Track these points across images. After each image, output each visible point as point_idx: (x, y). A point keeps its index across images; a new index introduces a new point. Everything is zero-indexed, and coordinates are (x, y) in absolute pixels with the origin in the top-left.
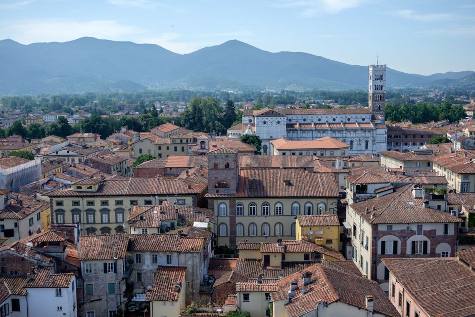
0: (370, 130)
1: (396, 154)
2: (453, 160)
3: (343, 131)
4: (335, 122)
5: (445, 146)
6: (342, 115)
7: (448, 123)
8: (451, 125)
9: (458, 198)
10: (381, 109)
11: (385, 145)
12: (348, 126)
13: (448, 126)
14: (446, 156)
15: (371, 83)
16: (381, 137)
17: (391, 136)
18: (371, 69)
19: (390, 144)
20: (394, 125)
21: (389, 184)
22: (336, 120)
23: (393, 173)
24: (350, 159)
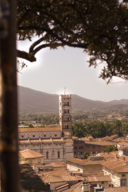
0: (60, 143)
1: (78, 160)
2: (116, 163)
3: (40, 144)
4: (34, 138)
5: (113, 154)
6: (39, 133)
7: (118, 137)
8: (120, 138)
9: (114, 190)
10: (69, 127)
11: (72, 154)
12: (44, 141)
13: (118, 139)
14: (111, 161)
15: (60, 109)
16: (69, 148)
17: (77, 147)
18: (60, 97)
19: (76, 154)
20: (80, 140)
21: (65, 183)
22: (36, 136)
23: (73, 175)
24: (44, 166)
